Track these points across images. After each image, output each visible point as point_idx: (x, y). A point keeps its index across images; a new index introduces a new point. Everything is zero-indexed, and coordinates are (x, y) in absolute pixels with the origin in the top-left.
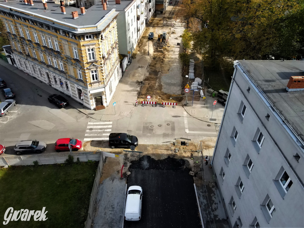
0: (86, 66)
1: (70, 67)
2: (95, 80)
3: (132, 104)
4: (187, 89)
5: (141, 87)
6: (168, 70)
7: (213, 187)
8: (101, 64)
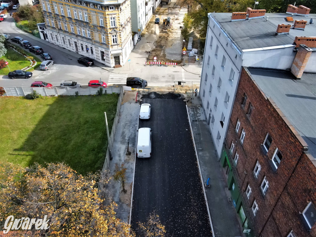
0: (109, 31)
1: (96, 33)
2: (115, 43)
3: (142, 65)
4: (184, 52)
5: (149, 55)
6: (172, 45)
7: (199, 106)
8: (120, 30)
